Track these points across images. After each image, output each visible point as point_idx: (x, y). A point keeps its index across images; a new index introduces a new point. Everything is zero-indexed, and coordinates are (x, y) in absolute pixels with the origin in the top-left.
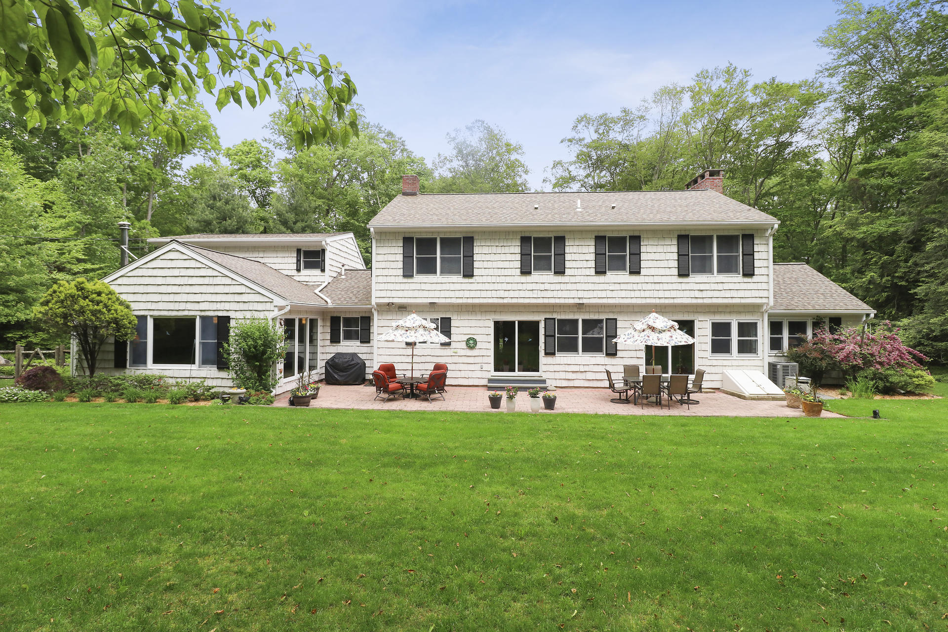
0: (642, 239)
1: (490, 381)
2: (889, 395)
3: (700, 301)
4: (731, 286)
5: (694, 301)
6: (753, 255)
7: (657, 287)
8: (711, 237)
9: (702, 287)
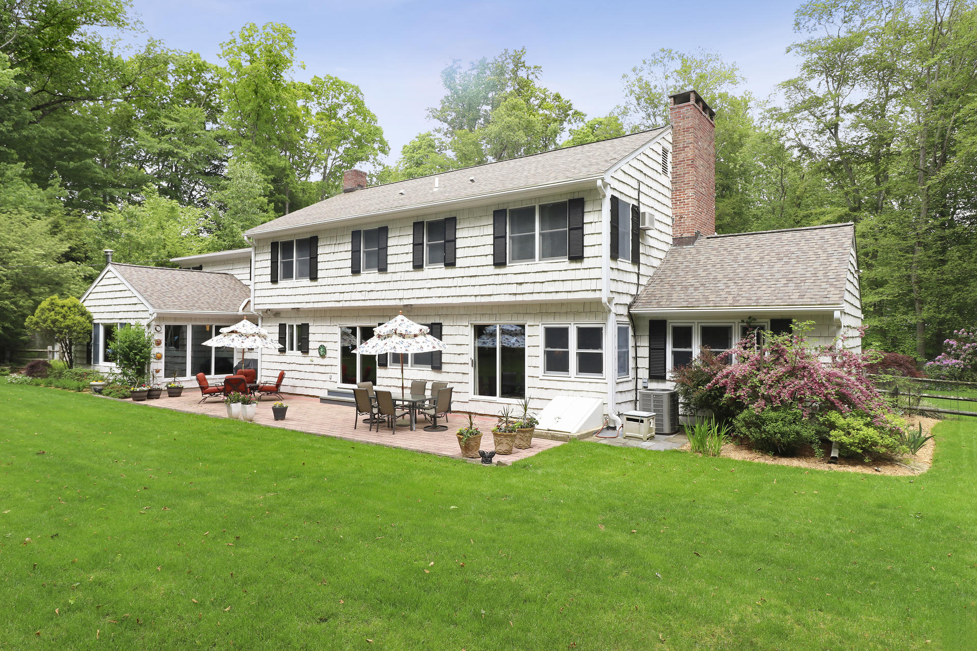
0: (458, 221)
1: (330, 392)
2: (797, 457)
3: (519, 298)
4: (556, 276)
5: (512, 299)
6: (582, 228)
7: (473, 281)
8: (532, 209)
9: (520, 278)
